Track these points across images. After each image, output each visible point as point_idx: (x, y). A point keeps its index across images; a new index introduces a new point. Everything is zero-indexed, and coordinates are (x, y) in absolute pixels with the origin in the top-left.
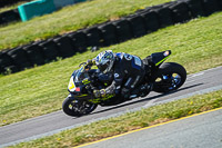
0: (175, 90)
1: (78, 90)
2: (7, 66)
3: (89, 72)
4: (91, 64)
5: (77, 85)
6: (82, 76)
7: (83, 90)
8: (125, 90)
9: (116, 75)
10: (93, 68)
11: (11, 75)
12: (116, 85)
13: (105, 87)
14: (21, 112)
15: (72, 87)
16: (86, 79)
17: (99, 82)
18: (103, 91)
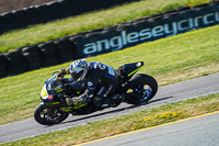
0: (146, 102)
1: (51, 97)
3: (61, 80)
4: (64, 73)
6: (55, 84)
7: (56, 98)
8: (97, 99)
9: (90, 84)
12: (89, 94)
13: (78, 95)
15: (44, 94)
16: (59, 87)
18: (75, 99)
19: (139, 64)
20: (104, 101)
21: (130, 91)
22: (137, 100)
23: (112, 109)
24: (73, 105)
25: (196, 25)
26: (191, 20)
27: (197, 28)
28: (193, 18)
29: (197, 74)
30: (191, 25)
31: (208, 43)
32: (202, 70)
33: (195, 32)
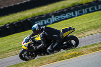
25: (86, 12)
26: (83, 10)
28: (85, 9)
29: (87, 34)
30: (84, 12)
31: (92, 20)
32: (90, 33)
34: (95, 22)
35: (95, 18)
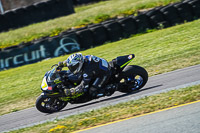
0: (138, 90)
1: (50, 88)
2: (160, 21)
3: (60, 73)
4: (62, 66)
5: (49, 84)
6: (54, 76)
7: (55, 89)
8: (93, 89)
9: (85, 75)
10: (63, 69)
11: (163, 30)
12: (85, 85)
13: (75, 86)
14: (172, 63)
15: (45, 86)
16: (58, 79)
17: (69, 82)
18: (72, 90)
19: (131, 57)
20: (99, 91)
21: (123, 81)
22: (129, 89)
23: (106, 97)
24: (71, 95)
27: (7, 68)
29: (8, 110)
32: (13, 107)
33: (6, 71)
34: (24, 87)
35: (25, 78)
